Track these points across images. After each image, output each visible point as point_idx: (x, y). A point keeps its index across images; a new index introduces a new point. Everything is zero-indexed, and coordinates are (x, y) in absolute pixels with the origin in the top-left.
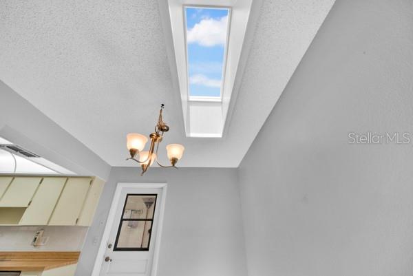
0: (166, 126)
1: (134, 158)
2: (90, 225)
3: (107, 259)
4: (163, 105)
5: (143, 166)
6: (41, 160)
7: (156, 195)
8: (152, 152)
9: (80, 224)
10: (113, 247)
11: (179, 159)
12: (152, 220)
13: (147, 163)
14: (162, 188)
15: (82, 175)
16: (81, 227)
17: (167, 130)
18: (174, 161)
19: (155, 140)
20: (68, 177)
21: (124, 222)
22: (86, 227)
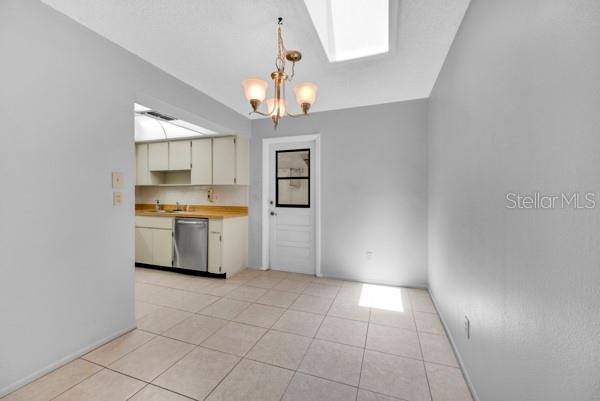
0: (297, 52)
1: (258, 110)
2: (248, 184)
3: (272, 214)
4: (280, 19)
5: (273, 118)
6: (180, 122)
7: (309, 150)
8: (279, 98)
9: (238, 183)
10: (275, 203)
11: (311, 103)
12: (309, 178)
13: (275, 113)
14: (315, 141)
15: (224, 134)
16: (241, 186)
17: (299, 58)
18: (306, 107)
19: (279, 80)
20: (212, 138)
21: (279, 181)
22: (246, 186)
